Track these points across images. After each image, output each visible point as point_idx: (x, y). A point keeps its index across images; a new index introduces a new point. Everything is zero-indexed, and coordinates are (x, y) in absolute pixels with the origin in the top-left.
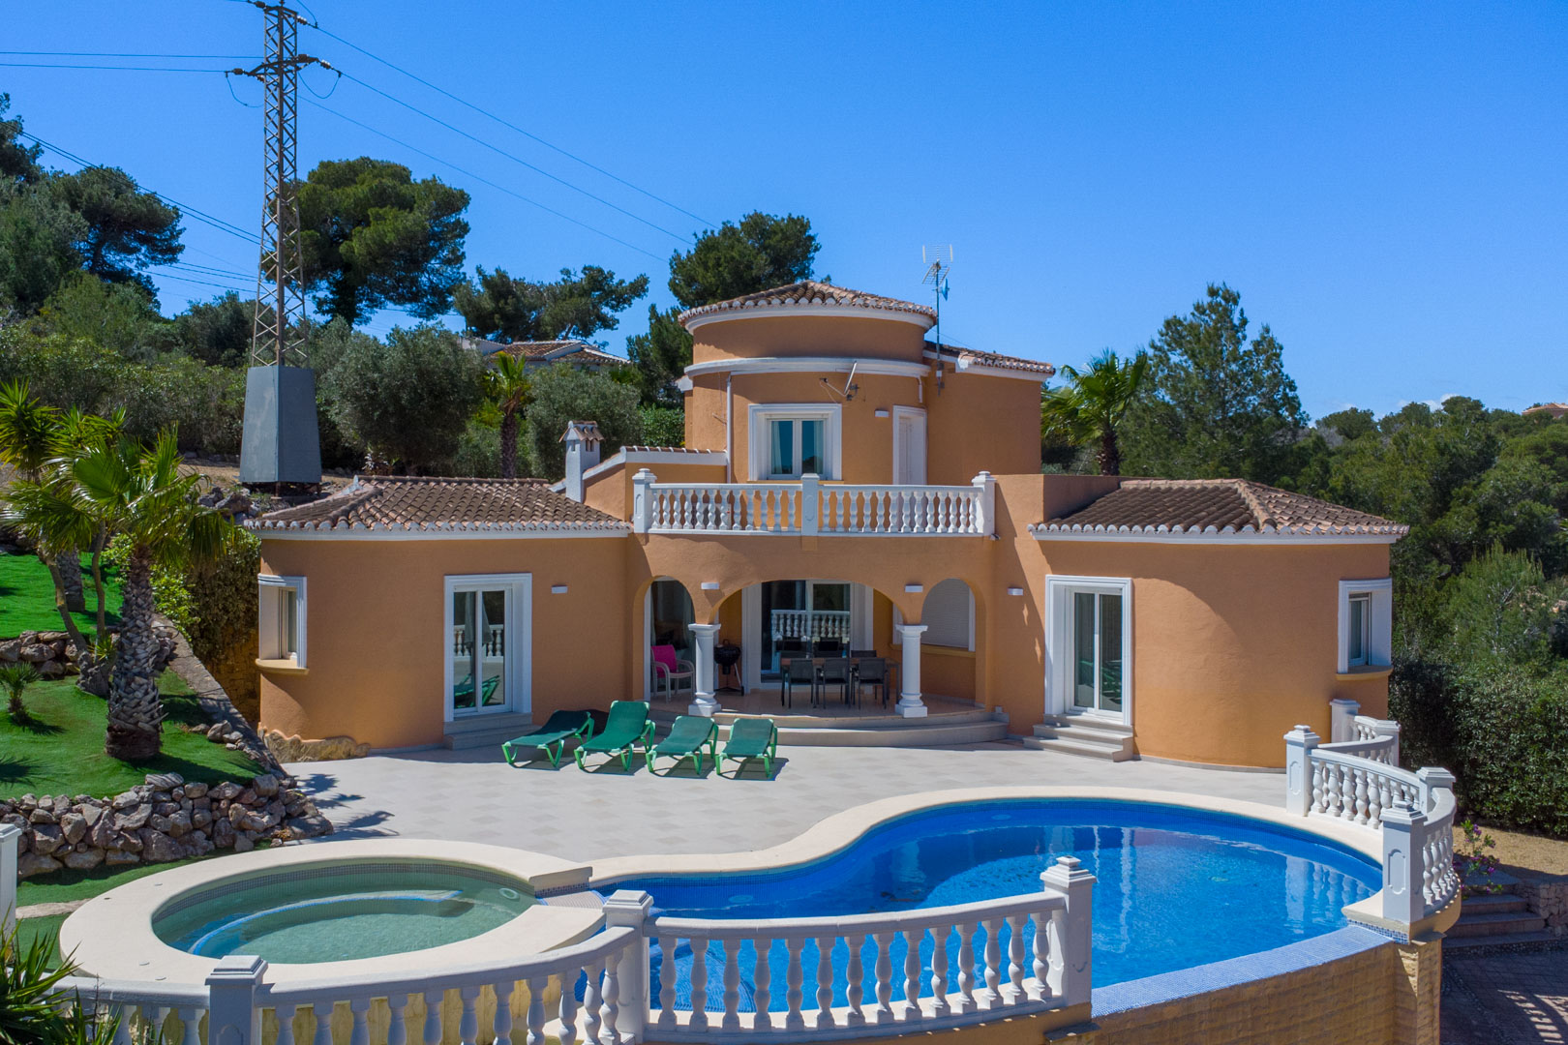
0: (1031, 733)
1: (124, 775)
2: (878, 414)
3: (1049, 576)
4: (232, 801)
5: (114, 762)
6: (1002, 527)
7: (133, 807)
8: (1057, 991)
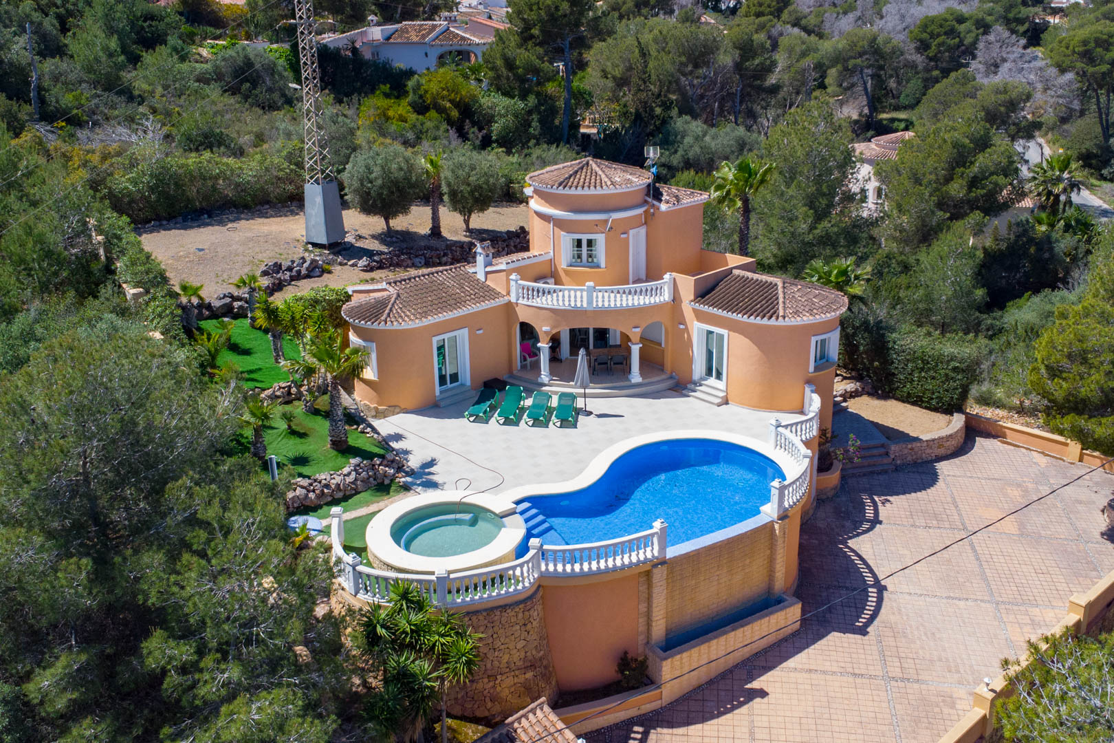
0: (686, 388)
1: (341, 460)
2: (623, 236)
3: (696, 322)
4: (379, 465)
5: (335, 453)
6: (676, 299)
7: (349, 474)
8: (656, 554)
